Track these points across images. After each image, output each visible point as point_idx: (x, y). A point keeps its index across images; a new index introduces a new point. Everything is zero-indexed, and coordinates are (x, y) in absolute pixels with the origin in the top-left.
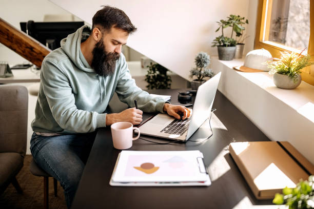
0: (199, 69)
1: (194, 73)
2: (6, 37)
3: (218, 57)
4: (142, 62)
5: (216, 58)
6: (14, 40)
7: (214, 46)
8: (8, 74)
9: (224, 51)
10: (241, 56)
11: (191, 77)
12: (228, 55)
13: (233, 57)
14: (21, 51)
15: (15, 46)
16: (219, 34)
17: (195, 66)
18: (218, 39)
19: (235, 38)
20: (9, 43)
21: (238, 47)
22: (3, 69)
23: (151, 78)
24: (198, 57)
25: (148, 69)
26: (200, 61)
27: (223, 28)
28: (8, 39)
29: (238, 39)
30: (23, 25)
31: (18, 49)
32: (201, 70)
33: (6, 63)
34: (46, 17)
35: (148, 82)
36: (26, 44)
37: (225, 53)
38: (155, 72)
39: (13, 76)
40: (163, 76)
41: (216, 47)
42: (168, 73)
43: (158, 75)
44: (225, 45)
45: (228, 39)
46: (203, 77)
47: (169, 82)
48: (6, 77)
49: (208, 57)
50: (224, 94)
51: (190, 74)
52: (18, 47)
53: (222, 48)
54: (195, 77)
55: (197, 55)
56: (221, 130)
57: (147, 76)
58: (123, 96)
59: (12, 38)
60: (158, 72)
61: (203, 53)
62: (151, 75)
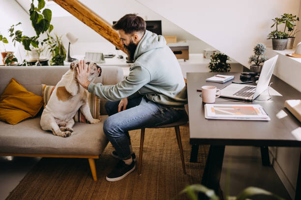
1: (252, 60)
2: (107, 32)
3: (272, 48)
5: (271, 50)
6: (112, 34)
7: (269, 38)
8: (102, 61)
9: (278, 43)
10: (291, 48)
11: (250, 62)
12: (281, 46)
13: (286, 48)
14: (117, 43)
15: (112, 39)
16: (274, 29)
17: (254, 54)
18: (273, 33)
19: (287, 32)
20: (108, 37)
21: (289, 40)
22: (99, 57)
23: (214, 65)
24: (257, 47)
25: (211, 58)
26: (258, 50)
27: (277, 24)
28: (108, 34)
29: (289, 33)
31: (114, 41)
32: (258, 57)
33: (101, 52)
35: (211, 68)
37: (279, 44)
38: (217, 61)
39: (105, 62)
40: (223, 64)
41: (271, 40)
42: (227, 62)
43: (219, 63)
44: (278, 38)
45: (282, 33)
46: (260, 62)
47: (228, 69)
48: (101, 63)
49: (265, 47)
50: (277, 76)
51: (249, 60)
53: (276, 40)
54: (253, 63)
55: (256, 45)
57: (210, 63)
59: (111, 32)
60: (219, 61)
61: (260, 44)
62: (213, 63)
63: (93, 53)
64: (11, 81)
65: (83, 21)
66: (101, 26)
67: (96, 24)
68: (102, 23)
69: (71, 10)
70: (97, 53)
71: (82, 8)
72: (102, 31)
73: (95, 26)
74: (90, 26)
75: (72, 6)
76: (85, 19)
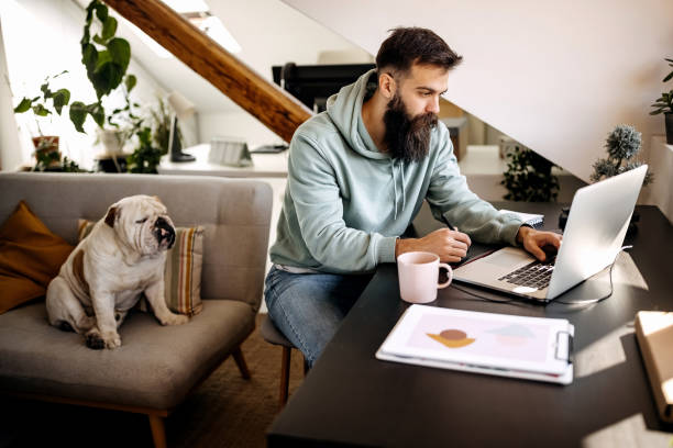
0: (615, 162)
1: (602, 170)
2: (245, 92)
3: (665, 138)
4: (501, 147)
5: (660, 142)
6: (257, 98)
8: (245, 162)
11: (597, 178)
14: (268, 120)
15: (259, 110)
16: (670, 87)
17: (606, 156)
18: (667, 97)
20: (249, 104)
22: (239, 150)
23: (516, 178)
24: (613, 136)
25: (510, 161)
26: (617, 145)
28: (248, 97)
31: (264, 117)
32: (619, 164)
33: (243, 142)
35: (509, 187)
36: (278, 105)
38: (524, 168)
39: (252, 165)
40: (541, 176)
41: (662, 116)
42: (554, 171)
43: (530, 174)
47: (553, 191)
48: (242, 166)
49: (639, 137)
51: (593, 171)
52: (264, 111)
55: (612, 130)
56: (636, 290)
57: (506, 174)
58: (439, 207)
59: (254, 94)
60: (530, 168)
61: (625, 127)
62: (515, 173)
63: (227, 143)
64: (18, 208)
65: (190, 64)
66: (232, 79)
67: (220, 73)
68: (234, 70)
70: (235, 144)
71: (188, 36)
72: (235, 91)
73: (219, 79)
74: (207, 76)
76: (195, 60)
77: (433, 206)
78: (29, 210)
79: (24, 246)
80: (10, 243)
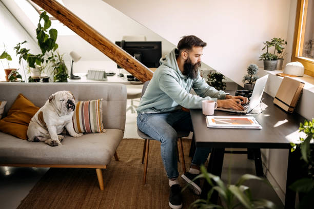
0: (250, 76)
1: (246, 79)
2: (111, 51)
5: (262, 70)
7: (261, 60)
8: (104, 79)
9: (268, 64)
10: (281, 68)
11: (244, 81)
12: (272, 66)
13: (275, 68)
14: (119, 62)
15: (116, 58)
16: (265, 51)
17: (247, 74)
18: (264, 55)
19: (276, 54)
20: (112, 56)
21: (279, 61)
22: (102, 75)
24: (250, 67)
25: (208, 77)
26: (251, 70)
27: (268, 47)
28: (112, 53)
29: (279, 55)
30: (118, 43)
31: (117, 60)
33: (104, 71)
34: (125, 37)
36: (124, 56)
37: (269, 65)
38: (213, 80)
39: (107, 80)
40: (219, 82)
41: (263, 61)
42: (223, 80)
43: (215, 82)
44: (269, 59)
45: (272, 55)
46: (253, 81)
47: (224, 87)
49: (257, 67)
50: (269, 94)
51: (243, 79)
52: (118, 58)
53: (267, 62)
54: (247, 82)
55: (249, 66)
59: (114, 52)
60: (215, 80)
61: (253, 64)
62: (210, 82)
63: (96, 71)
64: (19, 97)
65: (88, 41)
66: (105, 46)
67: (101, 44)
68: (107, 43)
69: (77, 30)
70: (100, 71)
71: (88, 29)
72: (106, 51)
73: (100, 46)
74: (95, 45)
75: (78, 27)
76: (90, 39)
77: (195, 90)
78: (24, 97)
79: (25, 111)
80: (18, 111)
